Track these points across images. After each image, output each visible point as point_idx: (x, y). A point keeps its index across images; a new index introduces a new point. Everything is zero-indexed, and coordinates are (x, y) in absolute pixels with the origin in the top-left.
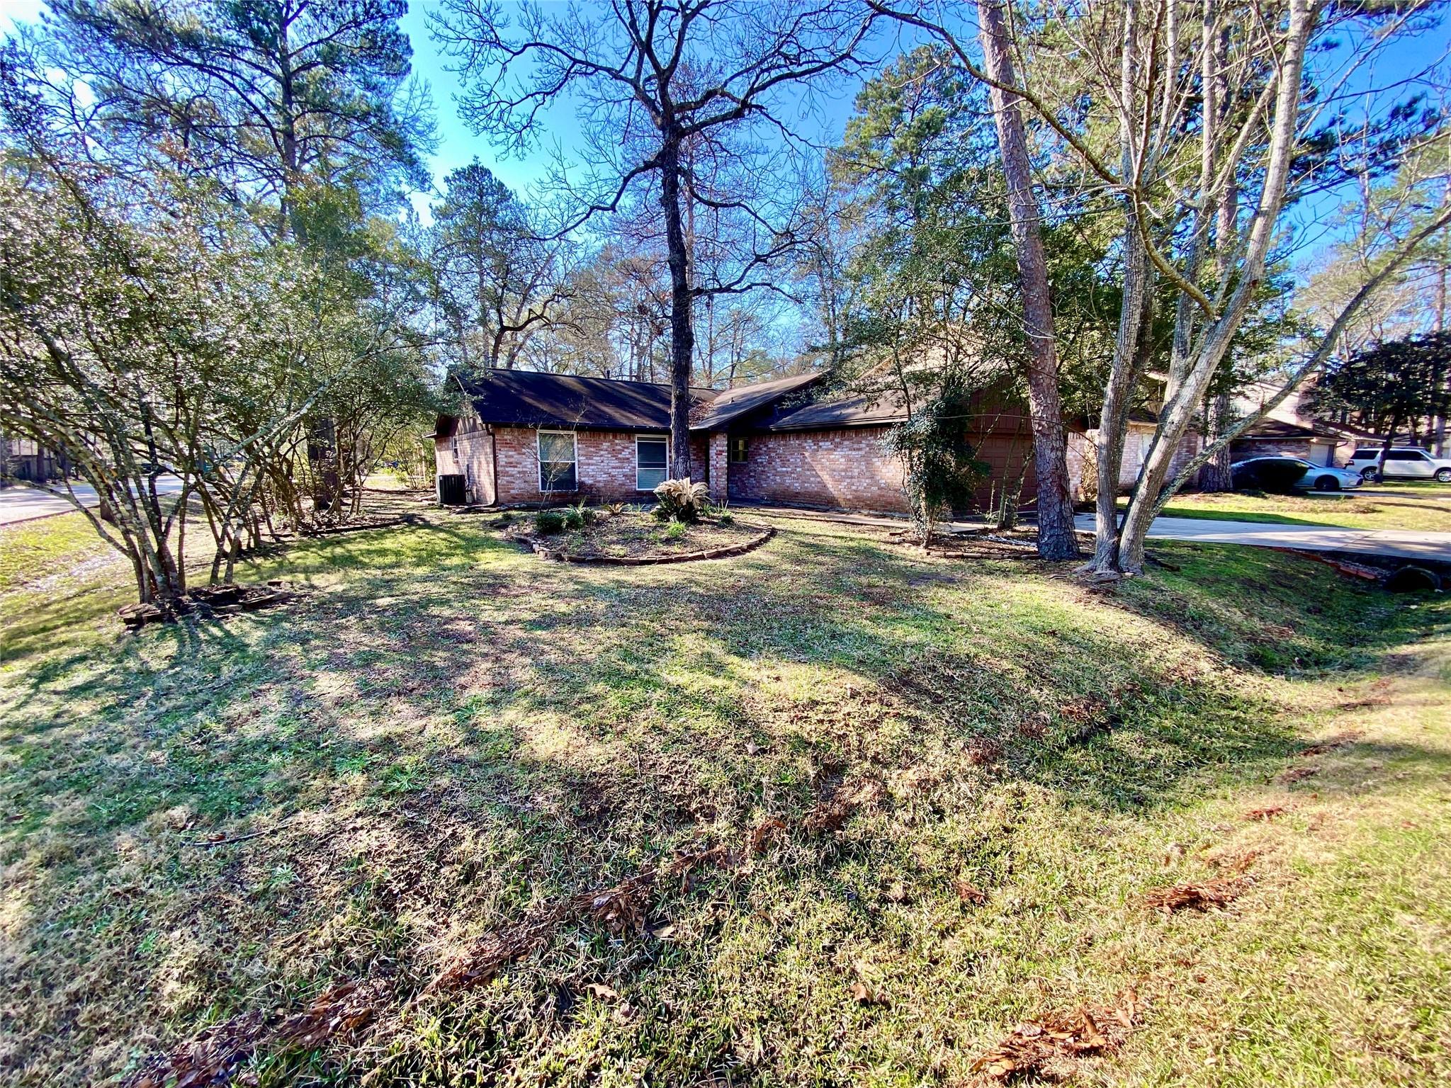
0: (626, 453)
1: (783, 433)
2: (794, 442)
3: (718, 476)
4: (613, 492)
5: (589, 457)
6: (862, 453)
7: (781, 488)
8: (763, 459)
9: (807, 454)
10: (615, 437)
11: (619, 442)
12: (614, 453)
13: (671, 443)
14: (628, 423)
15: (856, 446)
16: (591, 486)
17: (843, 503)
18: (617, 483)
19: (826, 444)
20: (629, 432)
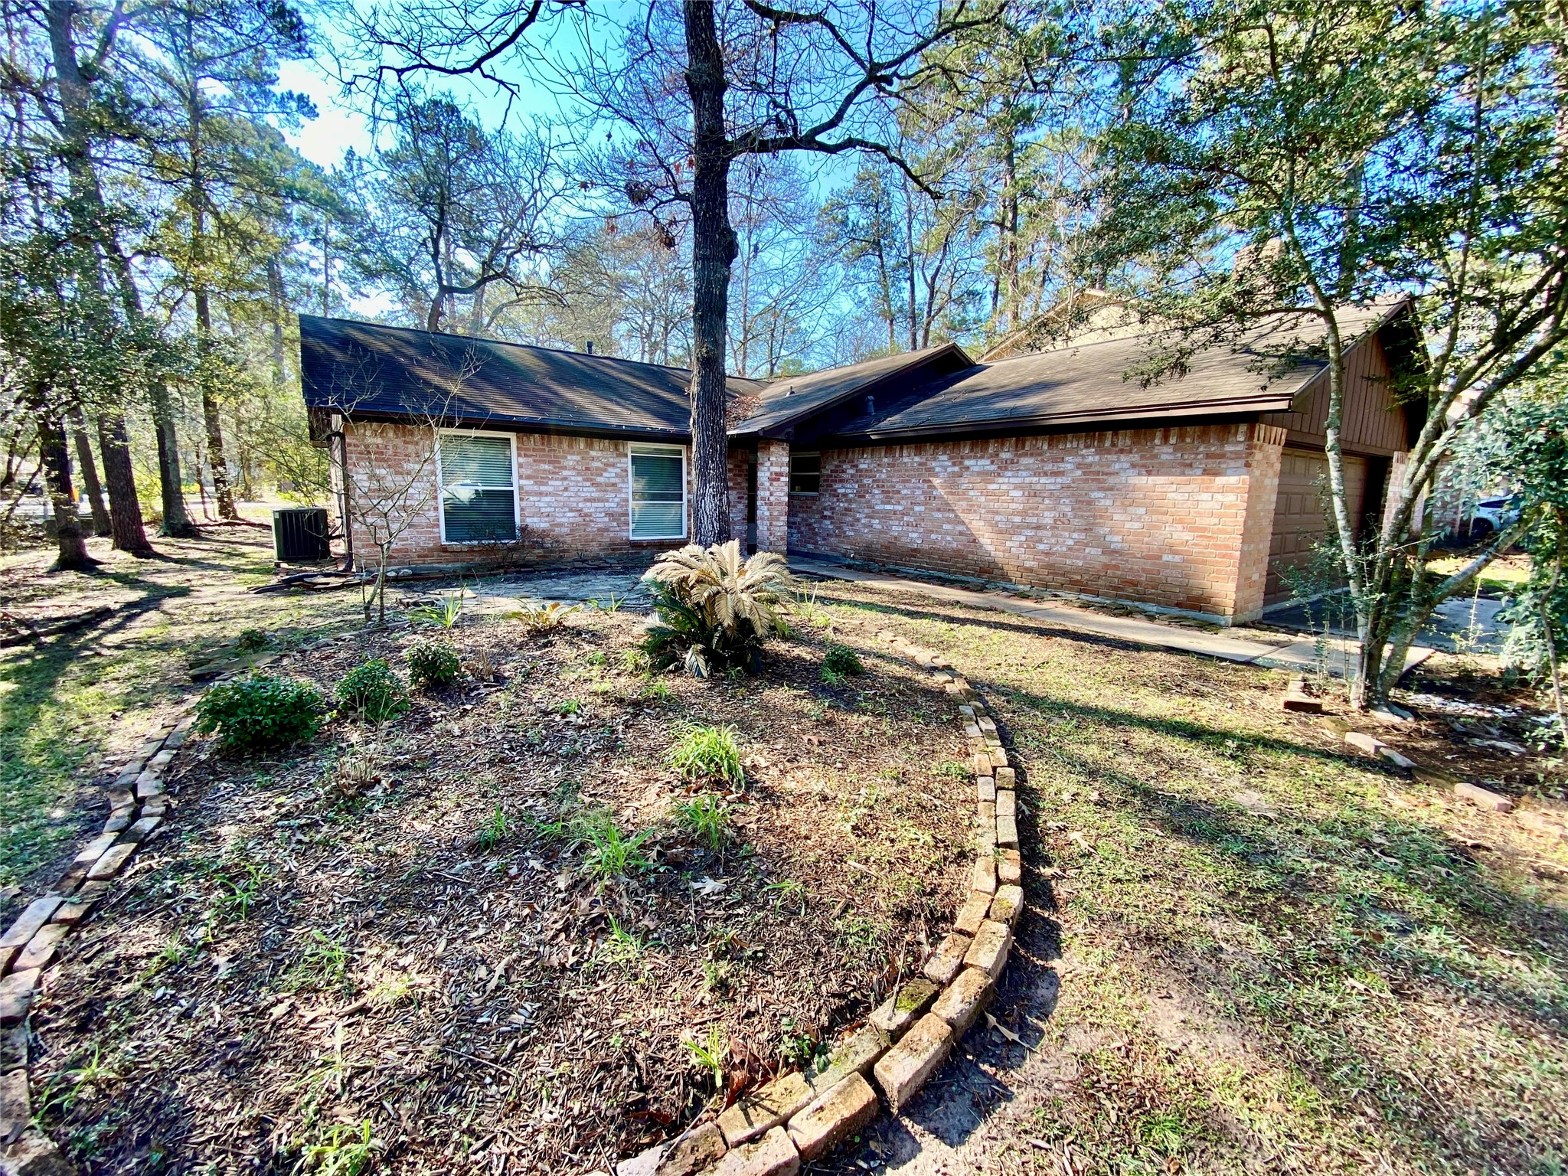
0: (610, 475)
1: (892, 442)
2: (909, 459)
3: (772, 518)
4: (587, 543)
5: (541, 481)
6: (1066, 480)
7: (883, 539)
8: (848, 489)
9: (936, 482)
10: (590, 446)
11: (599, 453)
12: (589, 474)
13: (690, 458)
14: (614, 422)
15: (1049, 467)
16: (544, 534)
17: (1015, 576)
18: (593, 528)
19: (983, 464)
20: (617, 436)
